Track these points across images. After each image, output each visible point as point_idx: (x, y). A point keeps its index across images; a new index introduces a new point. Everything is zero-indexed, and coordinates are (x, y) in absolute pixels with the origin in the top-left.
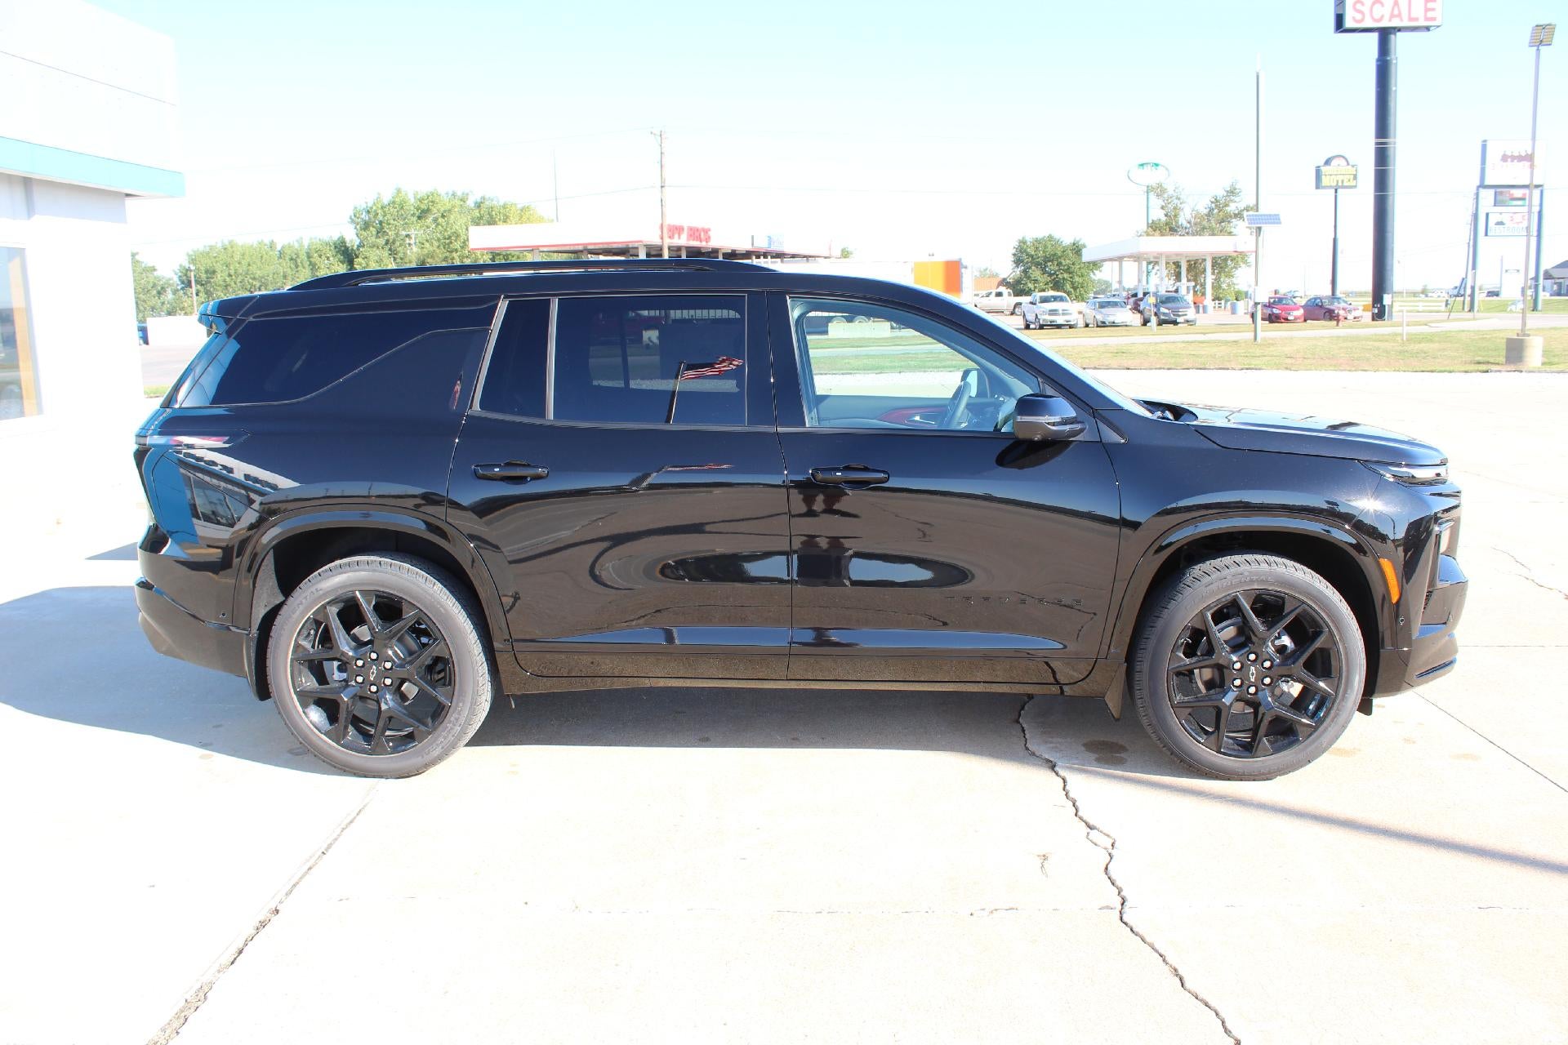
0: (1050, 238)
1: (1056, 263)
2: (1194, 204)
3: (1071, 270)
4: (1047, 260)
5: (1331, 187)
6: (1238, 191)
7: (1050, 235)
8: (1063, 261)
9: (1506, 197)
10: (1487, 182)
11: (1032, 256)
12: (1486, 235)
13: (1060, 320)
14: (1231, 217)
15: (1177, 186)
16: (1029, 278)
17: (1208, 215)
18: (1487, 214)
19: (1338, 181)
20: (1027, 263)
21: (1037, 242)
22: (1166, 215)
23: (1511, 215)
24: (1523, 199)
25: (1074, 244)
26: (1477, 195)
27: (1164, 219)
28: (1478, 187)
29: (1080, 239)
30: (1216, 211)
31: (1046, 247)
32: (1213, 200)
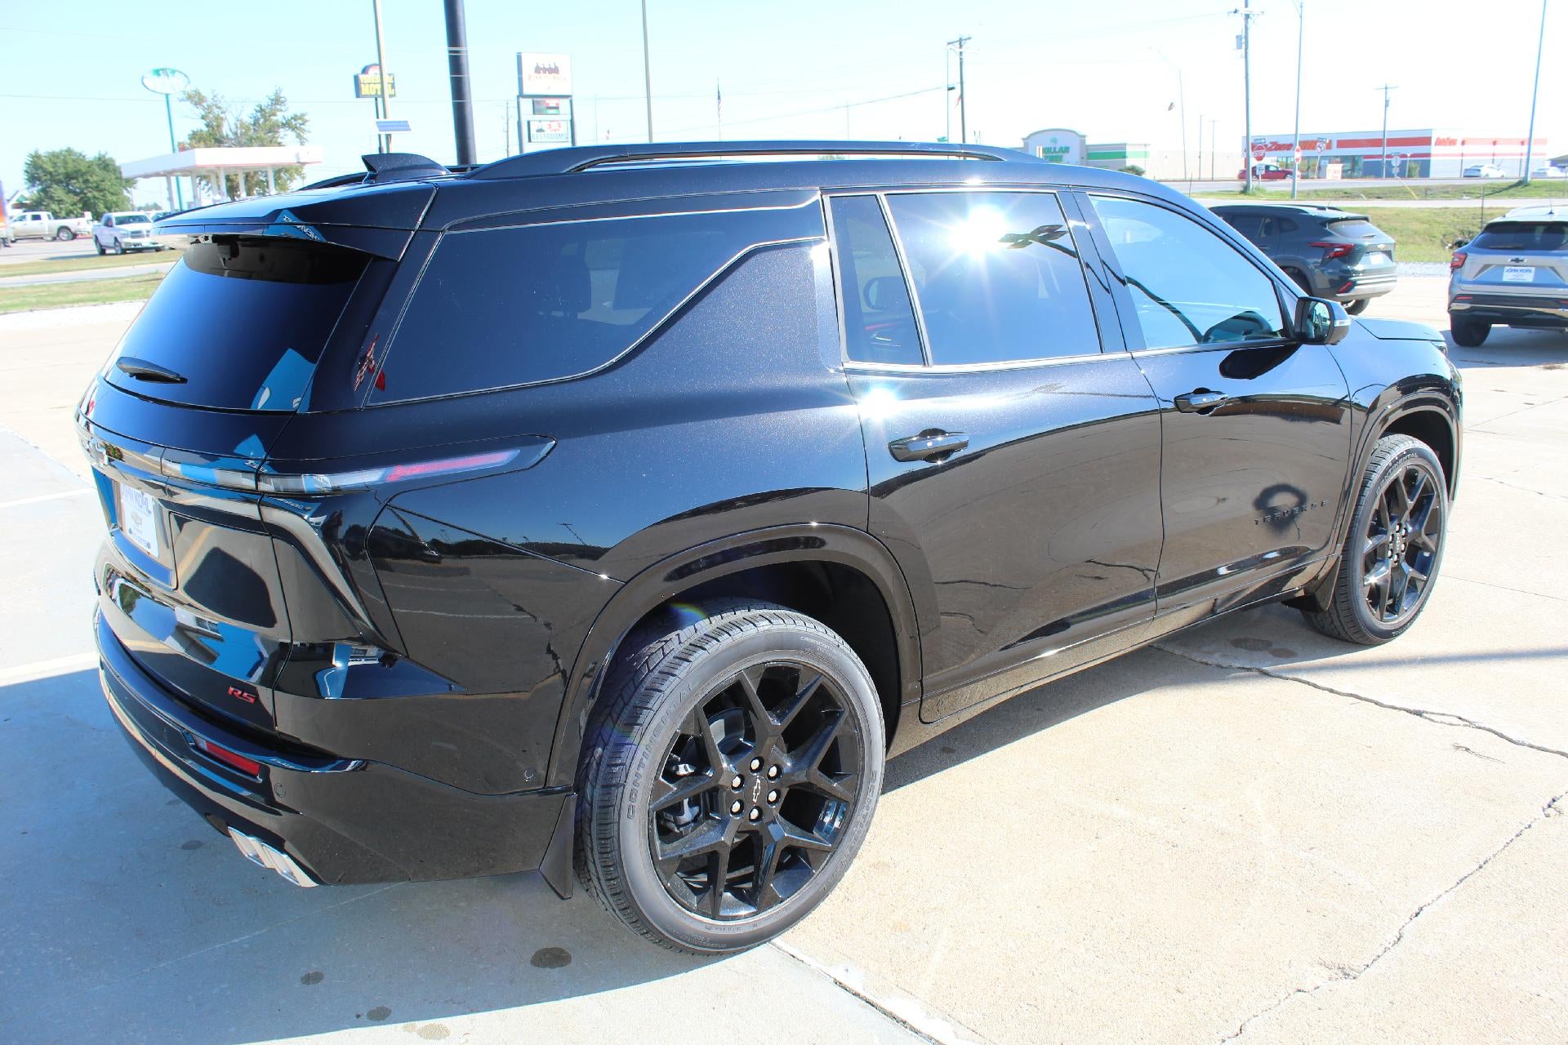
0: (69, 151)
1: (81, 180)
2: (238, 113)
3: (102, 187)
4: (69, 177)
5: (371, 96)
6: (282, 99)
7: (69, 148)
8: (89, 178)
9: (543, 107)
10: (526, 92)
11: (50, 173)
12: (530, 140)
13: (145, 242)
14: (278, 126)
15: (215, 93)
16: (52, 198)
17: (255, 124)
18: (529, 123)
19: (377, 91)
20: (46, 180)
21: (54, 156)
22: (207, 126)
23: (548, 123)
24: (557, 108)
25: (100, 159)
26: (518, 103)
27: (205, 129)
28: (518, 97)
29: (106, 153)
30: (261, 121)
31: (66, 163)
32: (258, 109)
